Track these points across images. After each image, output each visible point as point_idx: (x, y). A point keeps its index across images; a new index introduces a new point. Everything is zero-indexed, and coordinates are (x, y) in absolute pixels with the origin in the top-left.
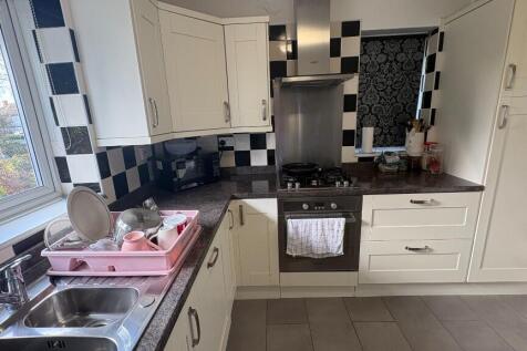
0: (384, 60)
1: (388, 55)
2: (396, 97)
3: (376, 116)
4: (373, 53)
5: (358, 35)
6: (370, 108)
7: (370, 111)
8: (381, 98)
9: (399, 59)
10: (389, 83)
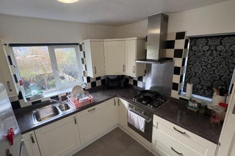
0: (207, 49)
1: (210, 46)
2: (214, 71)
3: (199, 78)
4: (200, 45)
5: (184, 38)
6: (196, 74)
7: (195, 75)
8: (203, 69)
9: (218, 48)
10: (210, 62)
